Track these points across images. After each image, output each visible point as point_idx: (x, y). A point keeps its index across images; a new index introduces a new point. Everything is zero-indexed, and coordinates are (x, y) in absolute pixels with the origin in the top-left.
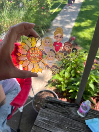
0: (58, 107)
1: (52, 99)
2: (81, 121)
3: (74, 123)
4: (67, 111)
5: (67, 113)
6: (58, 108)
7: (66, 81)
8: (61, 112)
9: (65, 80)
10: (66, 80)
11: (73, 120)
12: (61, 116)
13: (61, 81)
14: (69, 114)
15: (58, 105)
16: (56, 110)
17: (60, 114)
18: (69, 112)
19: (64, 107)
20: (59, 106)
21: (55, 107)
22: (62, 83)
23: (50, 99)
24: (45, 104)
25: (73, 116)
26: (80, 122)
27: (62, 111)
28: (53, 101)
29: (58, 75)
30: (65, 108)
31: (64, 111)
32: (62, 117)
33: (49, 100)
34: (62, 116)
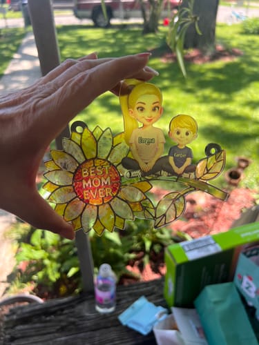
0: (46, 322)
1: (25, 311)
2: (109, 325)
3: (97, 338)
4: (72, 319)
5: (73, 323)
6: (48, 324)
7: (56, 254)
8: (58, 331)
9: (51, 252)
10: (55, 251)
11: (92, 332)
12: (59, 339)
13: (42, 259)
14: (78, 325)
15: (43, 317)
16: (45, 332)
17: (56, 335)
18: (76, 320)
19: (61, 315)
20: (48, 318)
21: (38, 325)
22: (47, 262)
23: (19, 312)
24: (9, 334)
25: (88, 324)
26: (109, 327)
27: (58, 327)
28: (27, 315)
29: (29, 246)
30: (66, 314)
31: (64, 324)
32: (61, 341)
33: (15, 317)
34: (63, 338)
